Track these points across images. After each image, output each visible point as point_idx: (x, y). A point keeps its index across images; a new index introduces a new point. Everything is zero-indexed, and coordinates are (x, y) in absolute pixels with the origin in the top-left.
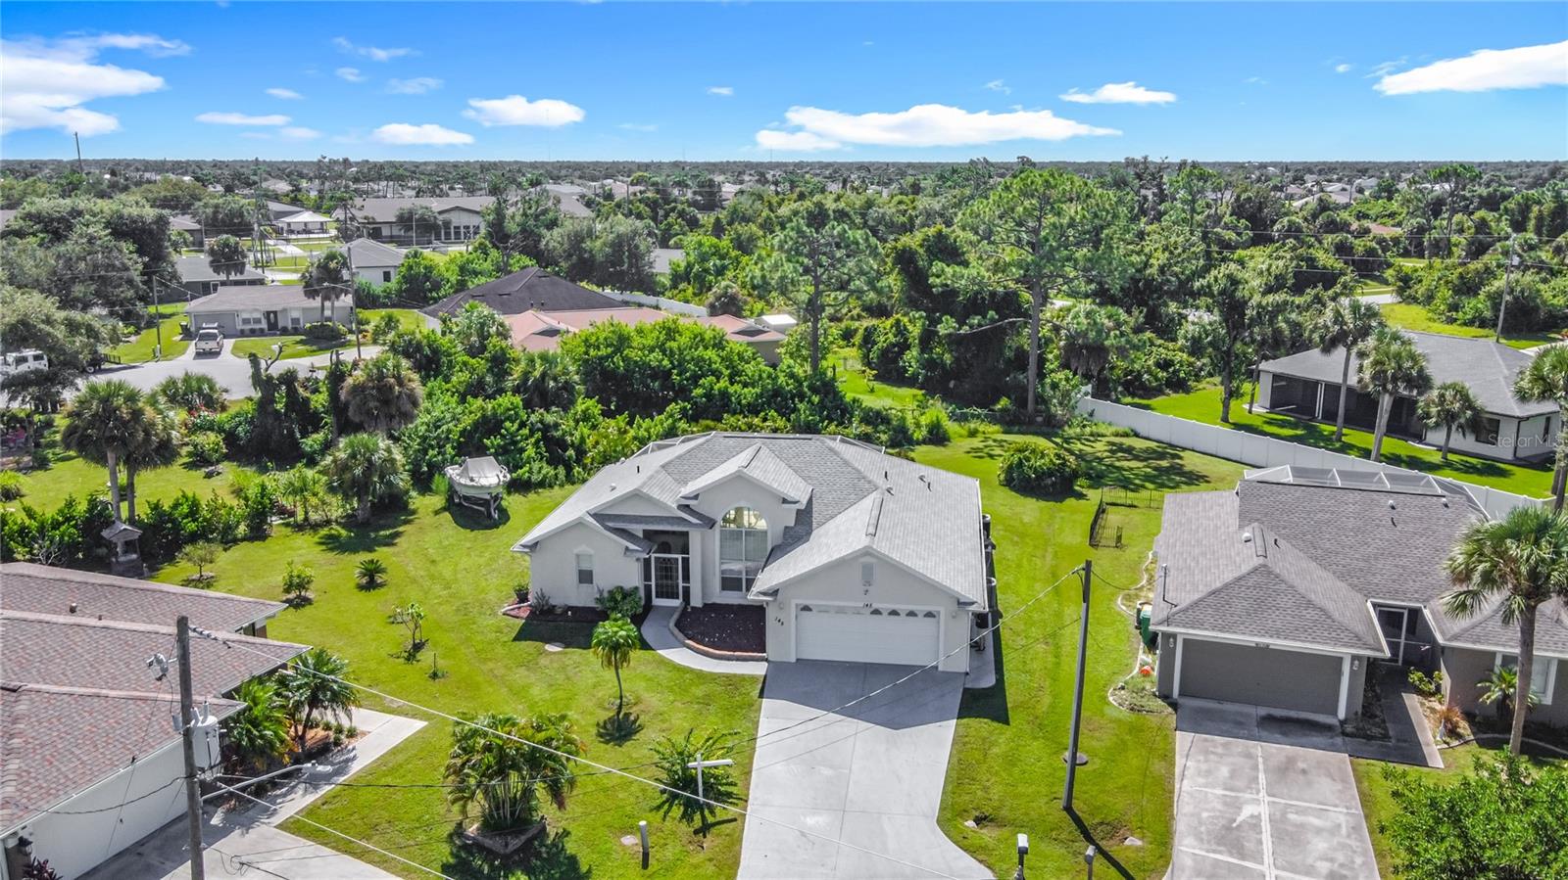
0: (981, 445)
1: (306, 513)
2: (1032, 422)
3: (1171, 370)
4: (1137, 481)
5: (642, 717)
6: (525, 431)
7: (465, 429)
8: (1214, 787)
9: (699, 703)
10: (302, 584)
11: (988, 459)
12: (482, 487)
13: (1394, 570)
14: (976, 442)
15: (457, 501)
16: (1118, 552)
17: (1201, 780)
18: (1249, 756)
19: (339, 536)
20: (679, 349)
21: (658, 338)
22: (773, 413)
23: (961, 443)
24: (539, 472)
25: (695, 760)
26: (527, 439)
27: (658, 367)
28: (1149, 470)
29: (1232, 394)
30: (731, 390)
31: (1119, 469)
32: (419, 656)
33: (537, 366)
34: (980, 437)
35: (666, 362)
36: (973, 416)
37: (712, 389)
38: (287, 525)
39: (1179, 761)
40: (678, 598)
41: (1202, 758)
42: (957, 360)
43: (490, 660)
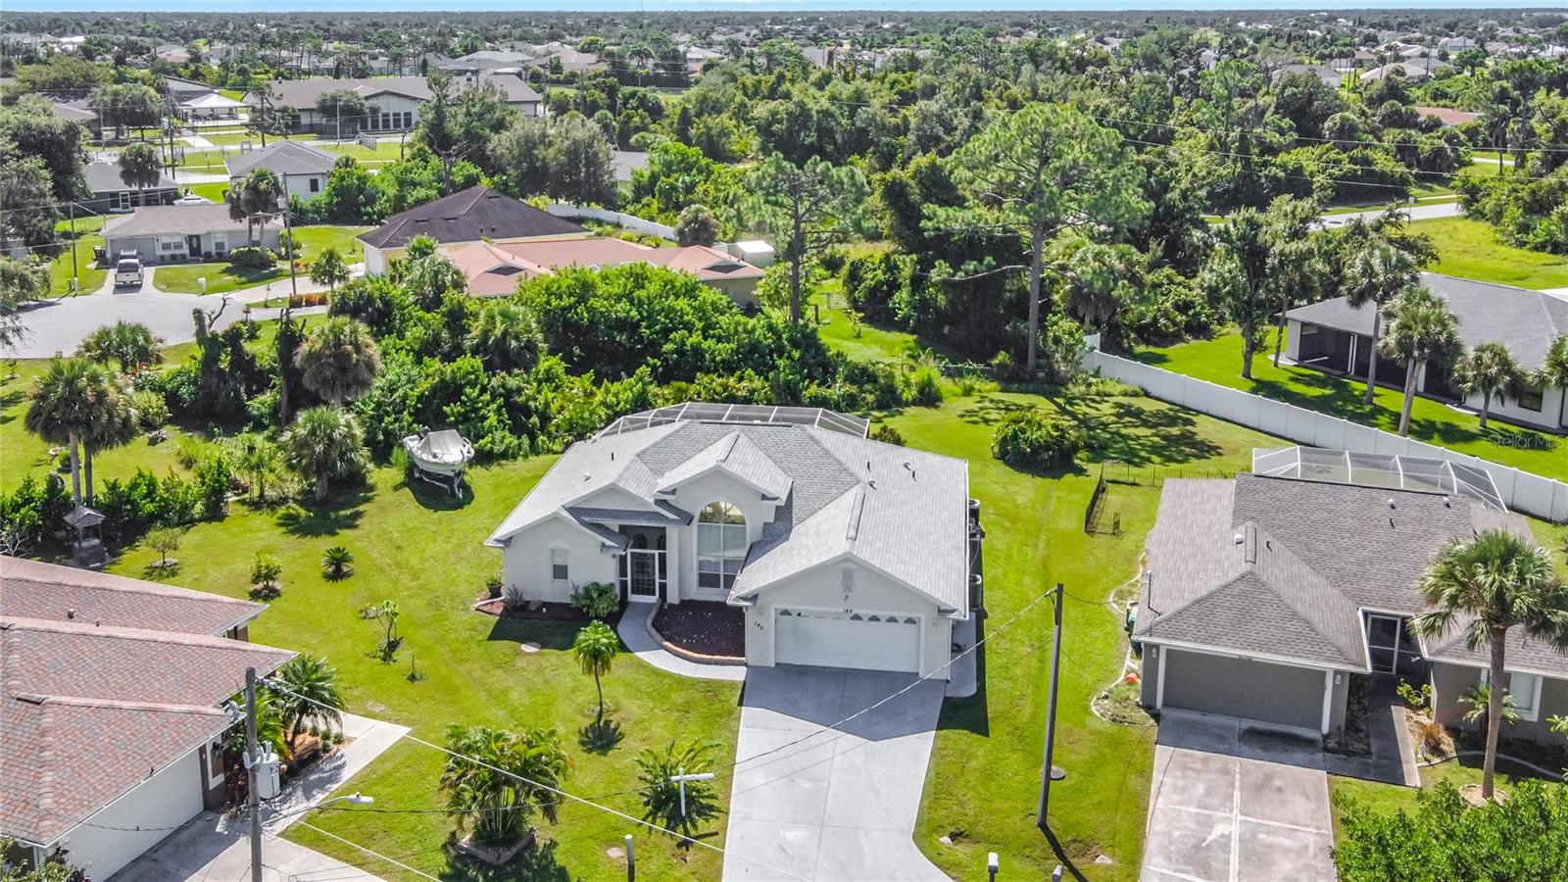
0: (976, 407)
1: (262, 489)
2: (1033, 379)
3: (1191, 313)
4: (1143, 454)
5: (622, 725)
6: (487, 397)
7: (422, 394)
8: (1188, 805)
9: (679, 710)
10: (270, 574)
11: (983, 425)
12: (446, 464)
14: (971, 403)
15: (417, 475)
16: (1114, 540)
17: (1177, 798)
18: (1226, 772)
19: (298, 516)
20: (648, 298)
21: (626, 285)
22: (750, 372)
23: (955, 404)
24: (502, 442)
25: (677, 774)
26: (488, 405)
27: (626, 318)
28: (1157, 439)
29: (1255, 347)
30: (705, 345)
31: (1125, 437)
32: (395, 655)
33: (498, 323)
34: (976, 397)
35: (634, 313)
36: (969, 371)
37: (684, 344)
38: (243, 502)
39: (1156, 777)
40: (654, 594)
41: (1179, 774)
42: (950, 302)
43: (466, 661)
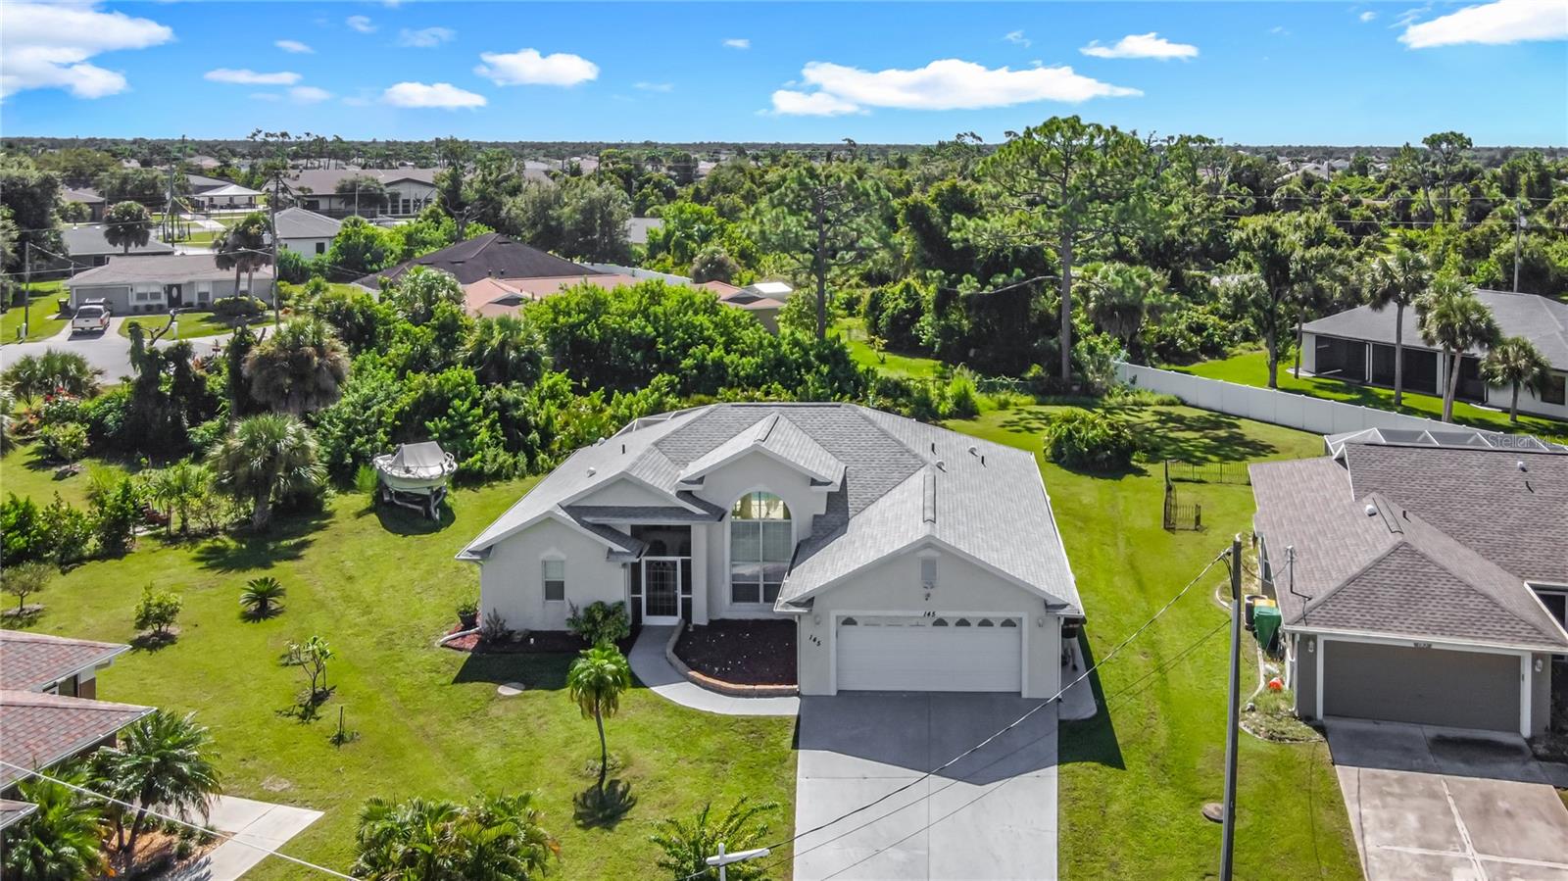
0: (1015, 418)
1: (184, 520)
2: (1068, 392)
3: (1205, 334)
4: (1198, 454)
5: (633, 786)
6: (479, 411)
7: (402, 410)
10: (164, 615)
11: (1026, 433)
12: (421, 480)
13: (1545, 544)
14: (1009, 415)
15: (386, 498)
16: (1196, 535)
19: (226, 548)
20: (665, 314)
21: (640, 302)
22: (776, 385)
23: (992, 417)
24: (495, 460)
26: (479, 421)
27: (640, 335)
28: (1207, 441)
29: (1278, 357)
30: (727, 360)
31: (1175, 440)
32: (319, 711)
33: (496, 333)
34: (1012, 409)
35: (649, 329)
36: (1002, 386)
37: (704, 359)
38: (156, 537)
40: (677, 613)
41: (1378, 803)
42: (976, 326)
43: (420, 712)
